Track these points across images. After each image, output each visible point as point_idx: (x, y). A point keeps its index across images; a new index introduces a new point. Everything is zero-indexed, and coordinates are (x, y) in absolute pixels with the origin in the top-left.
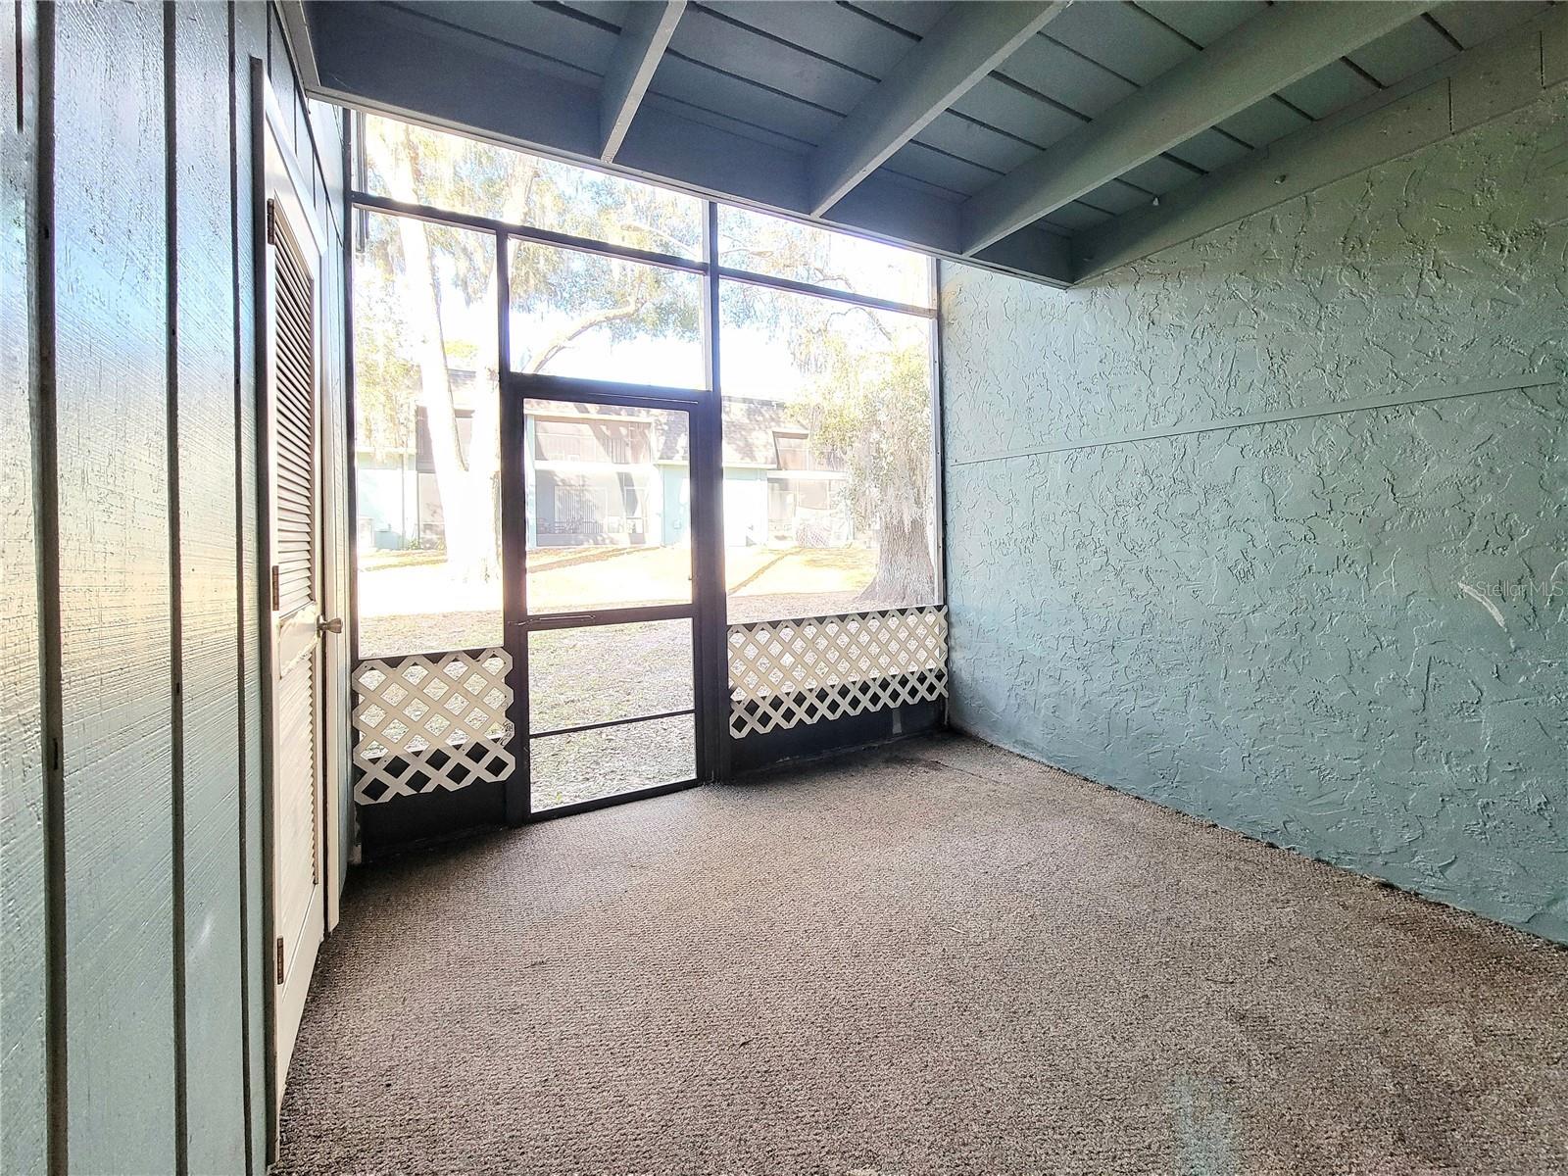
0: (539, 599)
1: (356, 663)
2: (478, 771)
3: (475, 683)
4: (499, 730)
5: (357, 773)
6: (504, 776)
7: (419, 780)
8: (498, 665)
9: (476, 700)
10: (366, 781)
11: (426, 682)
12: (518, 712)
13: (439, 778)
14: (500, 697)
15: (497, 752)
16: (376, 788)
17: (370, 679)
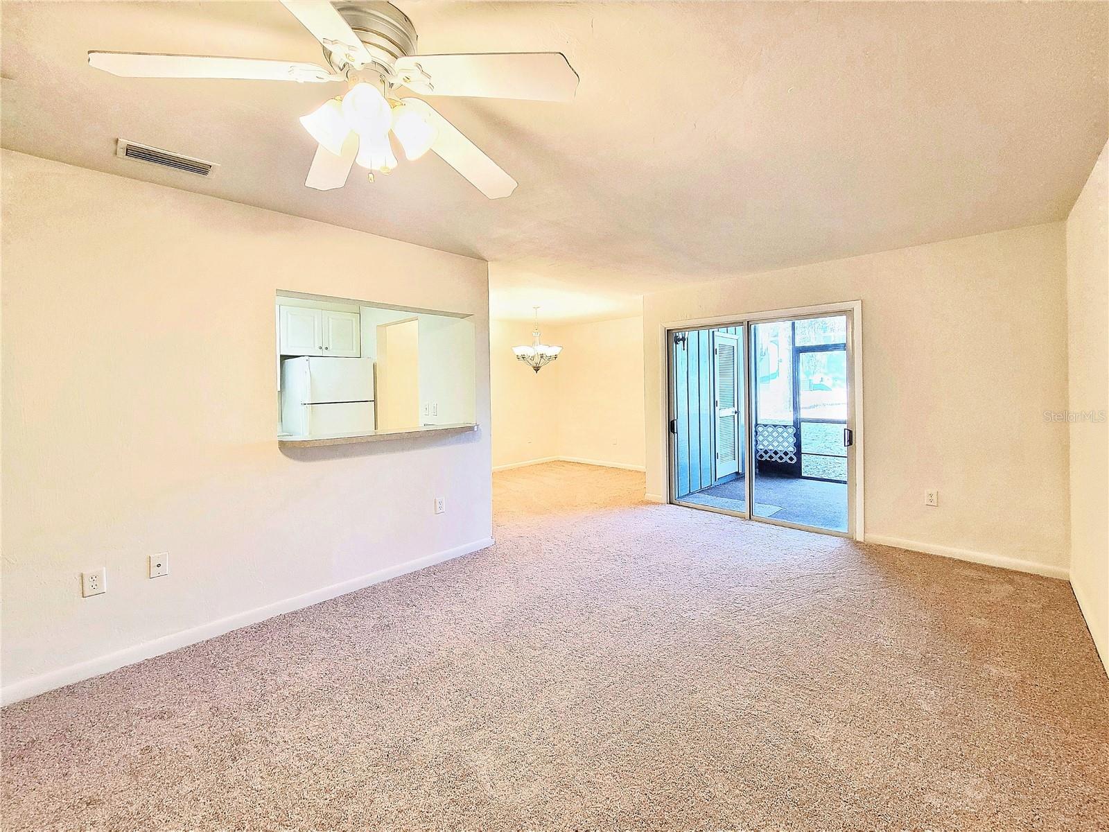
0: (804, 414)
1: (757, 425)
2: (786, 459)
3: (785, 435)
4: (792, 449)
5: (757, 451)
6: (793, 462)
7: (771, 457)
8: (792, 431)
9: (785, 439)
10: (759, 454)
11: (773, 432)
12: (798, 445)
13: (776, 458)
14: (792, 440)
15: (791, 455)
16: (761, 456)
17: (760, 429)
